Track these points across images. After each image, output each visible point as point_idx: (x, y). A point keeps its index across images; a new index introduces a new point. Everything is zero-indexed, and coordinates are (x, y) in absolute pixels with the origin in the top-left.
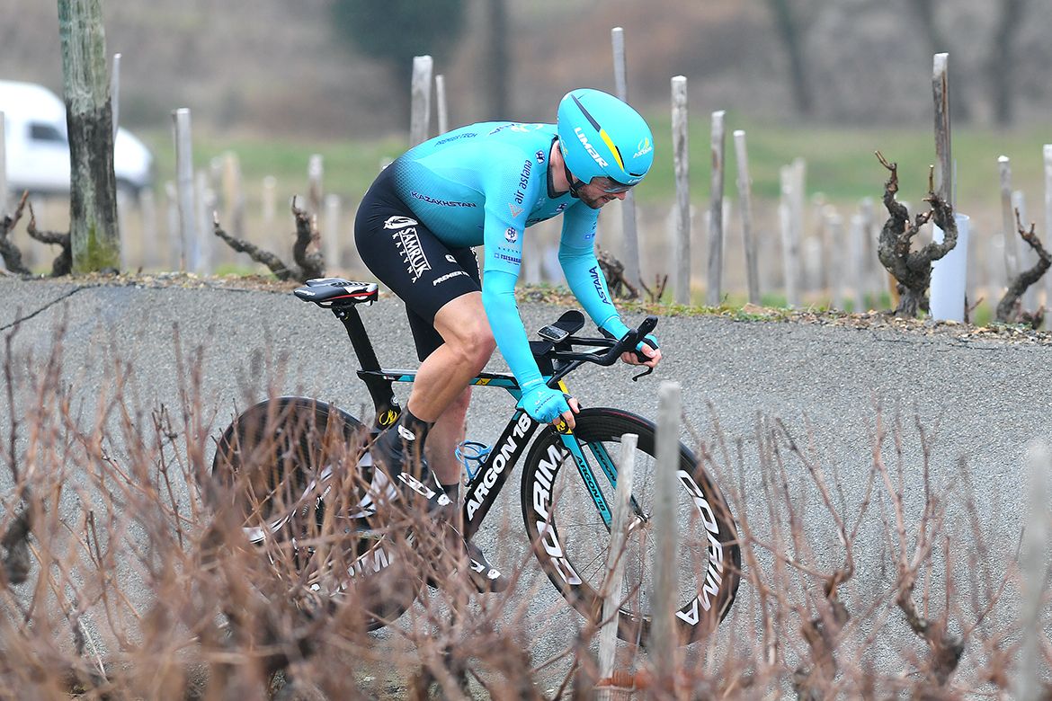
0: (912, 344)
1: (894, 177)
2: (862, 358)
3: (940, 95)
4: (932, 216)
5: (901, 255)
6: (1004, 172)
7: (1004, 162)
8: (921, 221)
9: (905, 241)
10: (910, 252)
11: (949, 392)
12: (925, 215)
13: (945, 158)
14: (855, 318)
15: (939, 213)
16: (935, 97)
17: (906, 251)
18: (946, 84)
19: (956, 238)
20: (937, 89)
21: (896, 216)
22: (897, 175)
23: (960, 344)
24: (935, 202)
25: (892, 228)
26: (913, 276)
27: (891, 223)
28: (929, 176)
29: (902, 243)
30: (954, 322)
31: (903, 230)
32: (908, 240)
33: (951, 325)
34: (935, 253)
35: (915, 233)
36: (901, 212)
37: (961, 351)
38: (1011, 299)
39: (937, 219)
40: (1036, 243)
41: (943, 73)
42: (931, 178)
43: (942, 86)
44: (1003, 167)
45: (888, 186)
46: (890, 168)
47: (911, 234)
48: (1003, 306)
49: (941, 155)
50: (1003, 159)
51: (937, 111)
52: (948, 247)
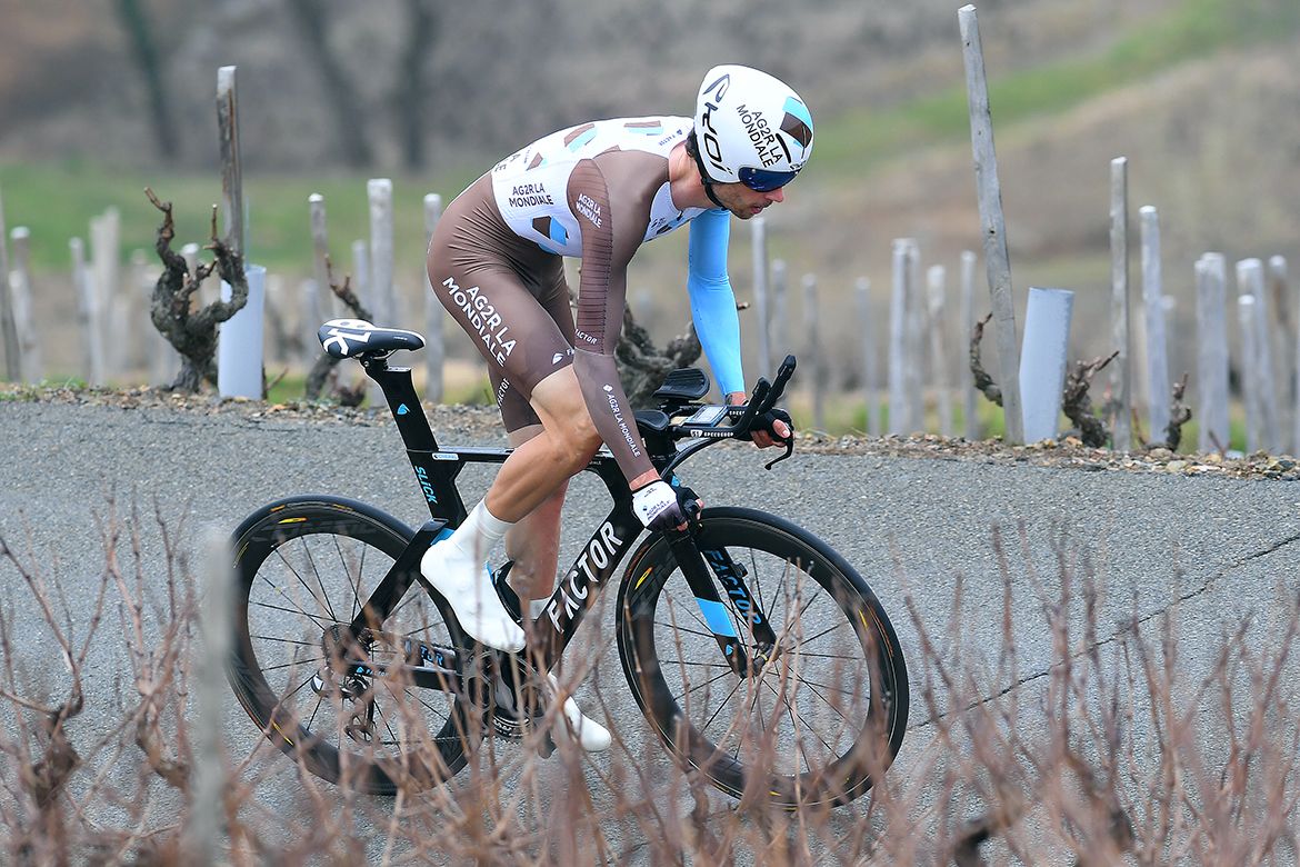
0: (191, 426)
1: (169, 221)
2: (129, 444)
3: (226, 119)
4: (215, 268)
5: (178, 317)
6: (317, 214)
7: (316, 202)
8: (202, 274)
9: (183, 299)
10: (190, 312)
11: (235, 484)
12: (208, 266)
13: (234, 197)
14: (123, 395)
15: (224, 263)
16: (221, 121)
17: (184, 313)
18: (234, 104)
19: (246, 295)
20: (222, 111)
21: (172, 268)
22: (173, 217)
23: (250, 425)
24: (220, 251)
25: (168, 283)
26: (193, 343)
27: (167, 277)
28: (211, 218)
29: (178, 302)
30: (244, 399)
31: (180, 286)
32: (187, 297)
33: (242, 402)
34: (221, 313)
35: (195, 289)
36: (179, 264)
37: (251, 434)
38: (322, 371)
39: (222, 271)
40: (352, 301)
41: (230, 91)
42: (214, 220)
43: (228, 107)
44: (314, 209)
45: (161, 231)
46: (163, 209)
47: (190, 291)
48: (312, 380)
49: (230, 192)
50: (315, 198)
51: (223, 138)
52: (237, 306)
